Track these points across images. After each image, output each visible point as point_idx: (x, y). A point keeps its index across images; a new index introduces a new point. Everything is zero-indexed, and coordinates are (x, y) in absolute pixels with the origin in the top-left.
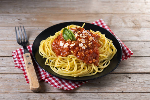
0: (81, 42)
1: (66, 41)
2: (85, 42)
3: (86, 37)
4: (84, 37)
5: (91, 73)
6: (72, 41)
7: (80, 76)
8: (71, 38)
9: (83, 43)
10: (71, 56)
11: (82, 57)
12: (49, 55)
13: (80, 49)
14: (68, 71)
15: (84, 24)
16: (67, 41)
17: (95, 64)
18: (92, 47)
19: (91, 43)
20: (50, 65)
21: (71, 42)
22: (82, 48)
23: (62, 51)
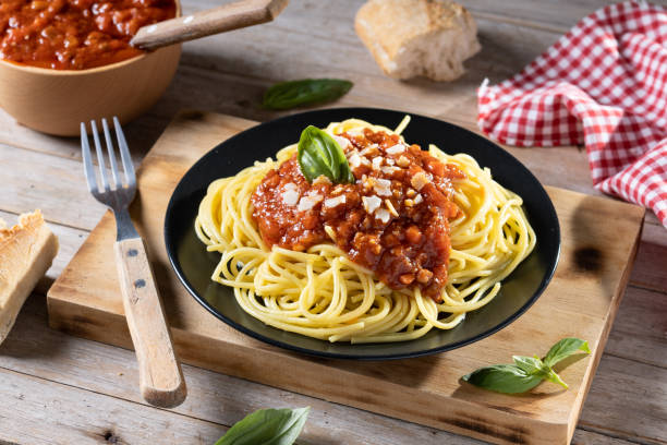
0: (376, 189)
1: (311, 182)
2: (389, 193)
3: (396, 172)
4: (391, 170)
5: (405, 330)
6: (335, 184)
7: (353, 341)
8: (334, 173)
9: (383, 198)
10: (324, 249)
11: (373, 254)
12: (236, 240)
13: (366, 220)
14: (306, 313)
15: (407, 120)
16: (315, 181)
17: (429, 291)
18: (423, 214)
19: (419, 198)
20: (236, 283)
21: (331, 188)
22: (374, 215)
23: (289, 225)
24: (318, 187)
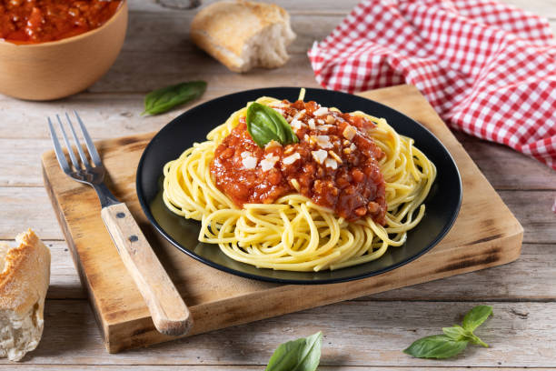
0: (319, 144)
1: (264, 148)
2: (331, 146)
3: (330, 129)
4: (325, 128)
5: (367, 253)
6: (284, 145)
7: (332, 268)
8: (281, 138)
9: (327, 150)
10: (291, 199)
11: (332, 196)
12: (210, 205)
13: (320, 170)
14: (289, 252)
15: (303, 92)
16: (267, 147)
17: (378, 219)
18: (360, 158)
19: (353, 147)
20: (219, 240)
21: (283, 149)
22: (324, 164)
23: (256, 185)
24: (272, 150)
